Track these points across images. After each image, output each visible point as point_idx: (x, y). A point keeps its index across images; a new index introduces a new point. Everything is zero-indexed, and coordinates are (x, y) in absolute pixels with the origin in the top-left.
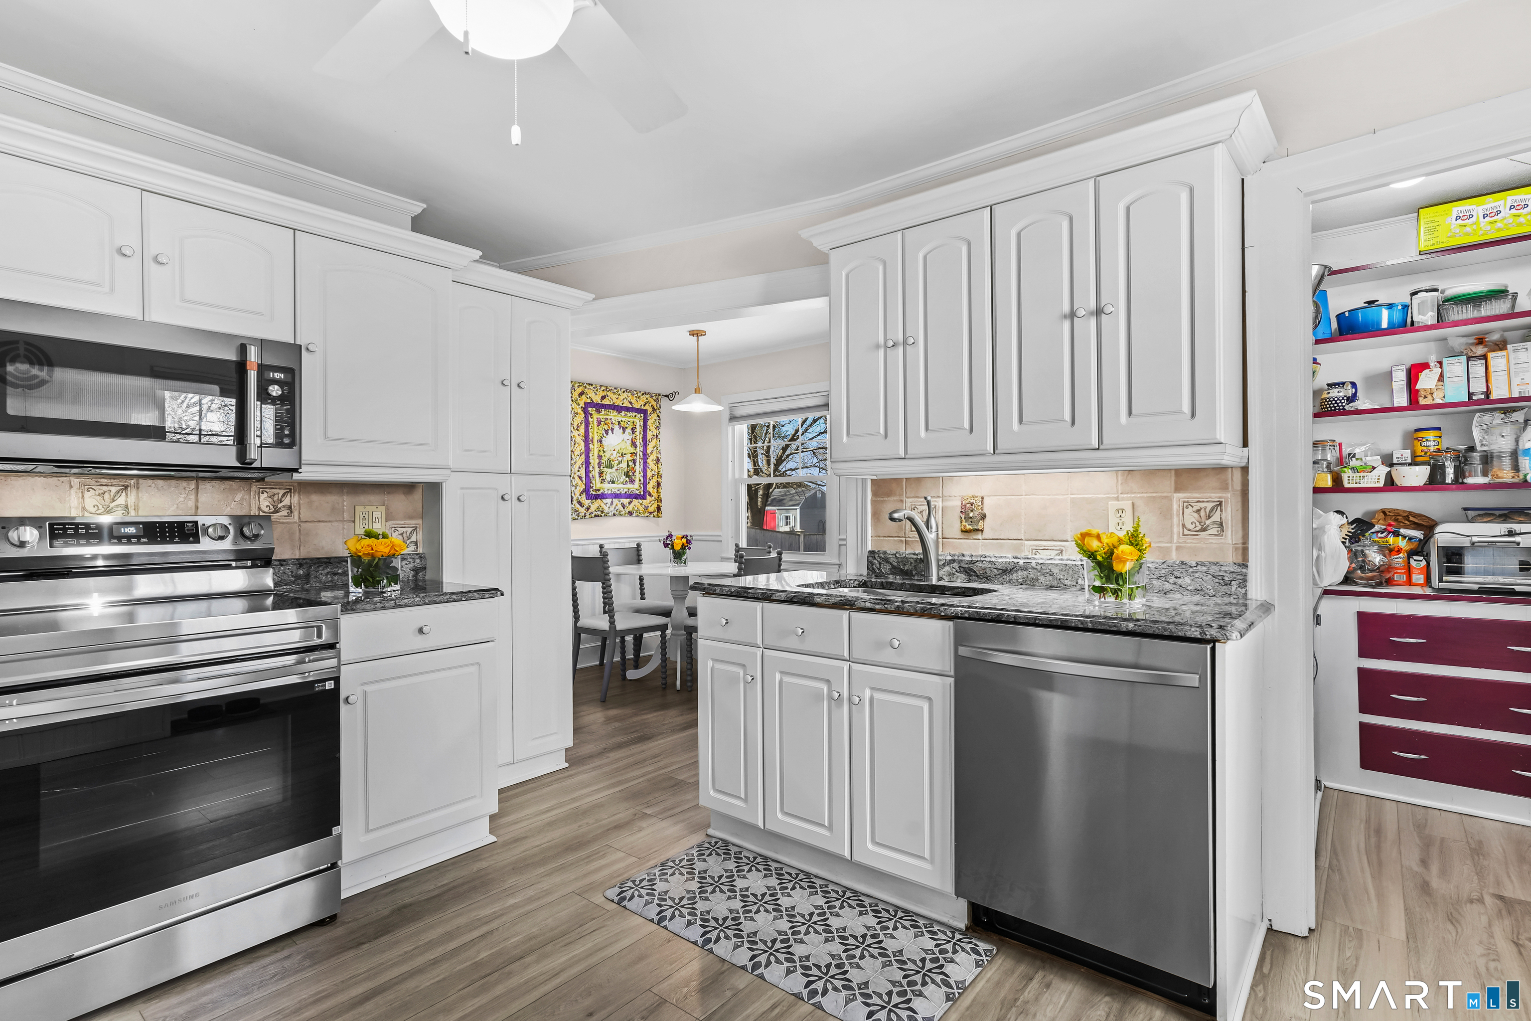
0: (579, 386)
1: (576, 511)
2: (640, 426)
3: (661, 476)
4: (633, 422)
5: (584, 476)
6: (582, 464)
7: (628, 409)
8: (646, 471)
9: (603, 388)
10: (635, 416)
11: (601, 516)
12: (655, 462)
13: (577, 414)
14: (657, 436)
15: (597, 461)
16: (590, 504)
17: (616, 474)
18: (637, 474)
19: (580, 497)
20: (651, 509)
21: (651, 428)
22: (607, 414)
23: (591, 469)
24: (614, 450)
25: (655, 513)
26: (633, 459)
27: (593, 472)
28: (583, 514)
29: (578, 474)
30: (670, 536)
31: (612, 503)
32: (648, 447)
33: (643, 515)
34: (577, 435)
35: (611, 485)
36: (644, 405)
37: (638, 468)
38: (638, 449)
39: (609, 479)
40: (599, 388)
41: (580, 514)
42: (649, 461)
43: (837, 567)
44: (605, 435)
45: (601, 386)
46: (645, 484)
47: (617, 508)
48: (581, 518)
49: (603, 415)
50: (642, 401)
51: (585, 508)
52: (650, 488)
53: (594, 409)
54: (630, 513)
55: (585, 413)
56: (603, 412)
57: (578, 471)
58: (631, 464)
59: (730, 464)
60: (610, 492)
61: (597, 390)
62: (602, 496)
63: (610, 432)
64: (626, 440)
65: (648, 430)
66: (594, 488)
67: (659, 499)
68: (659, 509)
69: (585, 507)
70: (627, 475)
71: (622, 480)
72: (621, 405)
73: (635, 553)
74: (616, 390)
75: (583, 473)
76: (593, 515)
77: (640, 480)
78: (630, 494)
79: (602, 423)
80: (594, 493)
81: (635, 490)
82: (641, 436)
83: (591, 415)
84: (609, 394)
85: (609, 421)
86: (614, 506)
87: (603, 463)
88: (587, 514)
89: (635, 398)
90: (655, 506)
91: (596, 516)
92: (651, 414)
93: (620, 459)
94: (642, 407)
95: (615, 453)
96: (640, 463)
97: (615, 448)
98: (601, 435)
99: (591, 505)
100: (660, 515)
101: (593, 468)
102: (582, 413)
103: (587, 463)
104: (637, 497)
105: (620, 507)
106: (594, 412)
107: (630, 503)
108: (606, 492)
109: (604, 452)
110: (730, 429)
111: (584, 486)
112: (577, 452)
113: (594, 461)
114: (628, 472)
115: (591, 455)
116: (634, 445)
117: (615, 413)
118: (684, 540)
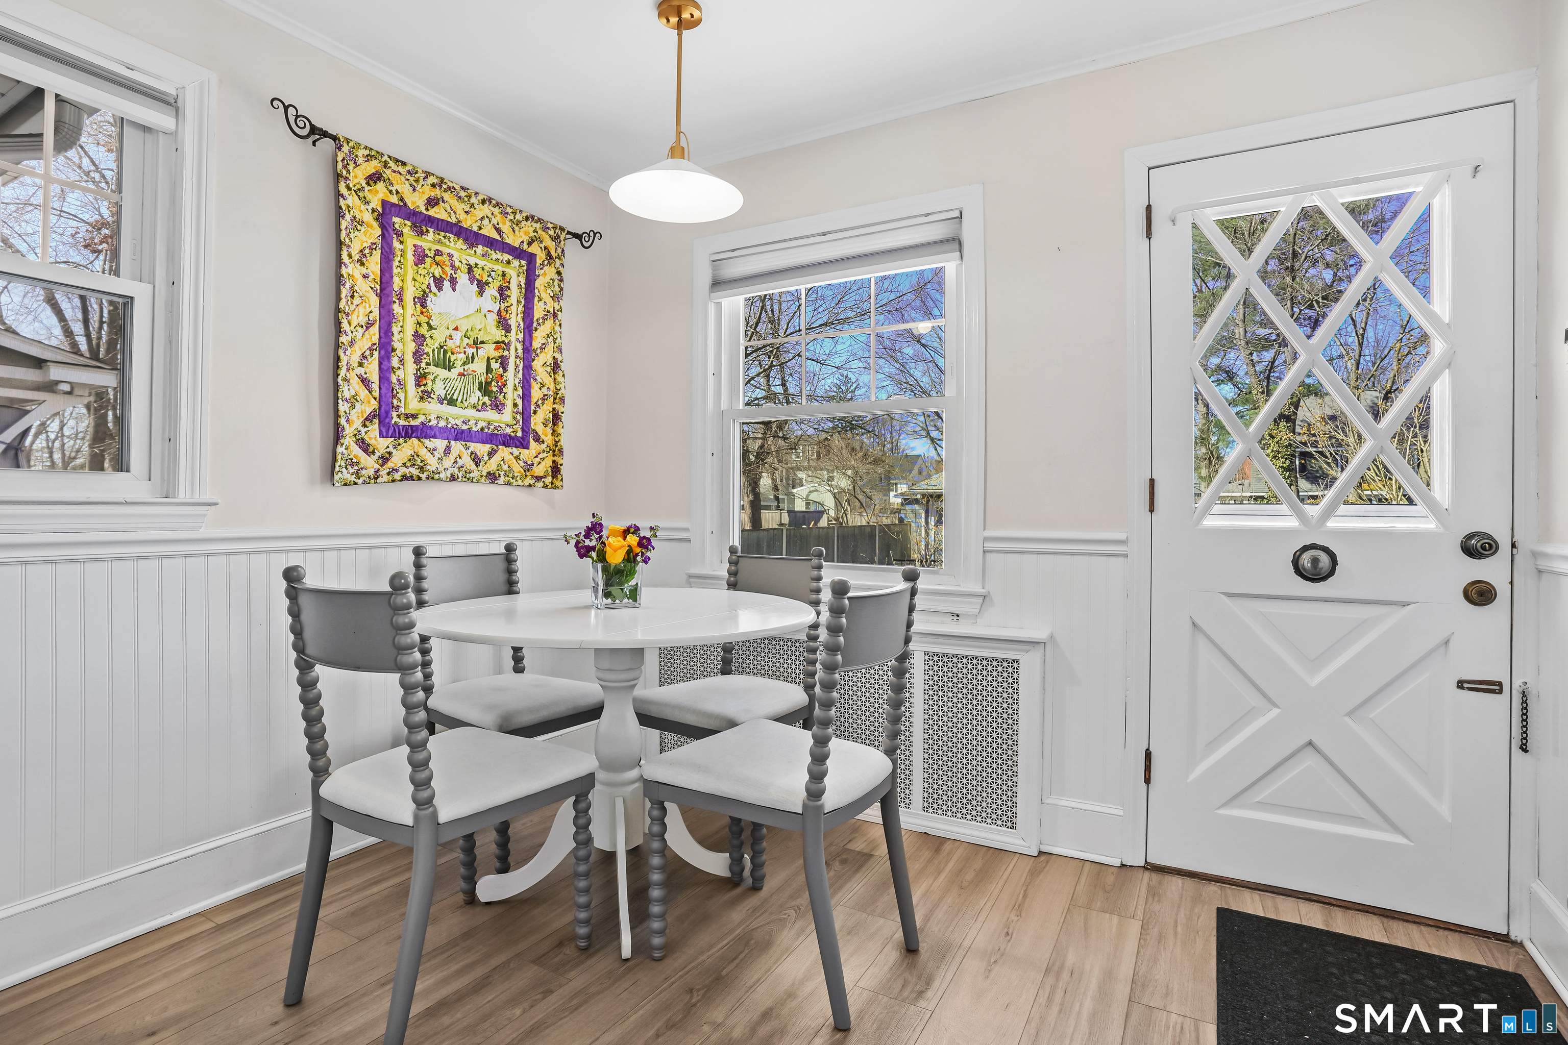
0: (369, 158)
1: (352, 465)
2: (519, 285)
3: (562, 400)
4: (504, 275)
5: (374, 377)
6: (370, 349)
7: (491, 243)
8: (530, 386)
9: (432, 180)
10: (509, 262)
11: (419, 479)
12: (549, 369)
13: (361, 223)
14: (555, 315)
15: (412, 346)
16: (391, 449)
17: (458, 384)
18: (509, 389)
19: (363, 430)
20: (539, 470)
21: (544, 295)
22: (439, 242)
23: (395, 362)
24: (456, 329)
25: (548, 480)
26: (501, 357)
27: (400, 373)
28: (371, 472)
29: (360, 371)
30: (596, 528)
31: (448, 450)
32: (535, 334)
33: (520, 483)
34: (358, 276)
35: (446, 409)
36: (530, 244)
37: (513, 377)
38: (513, 336)
39: (439, 390)
40: (421, 175)
41: (363, 472)
42: (537, 364)
43: (980, 600)
44: (434, 289)
45: (427, 174)
46: (526, 416)
47: (460, 463)
48: (364, 483)
49: (430, 241)
50: (526, 233)
51: (376, 457)
52: (537, 422)
53: (409, 223)
54: (492, 477)
55: (382, 226)
56: (431, 236)
57: (361, 365)
58: (495, 365)
59: (711, 380)
60: (442, 424)
61: (417, 181)
62: (423, 432)
63: (447, 284)
64: (484, 311)
65: (536, 299)
66: (402, 410)
67: (556, 450)
68: (556, 470)
69: (378, 454)
70: (485, 389)
71: (473, 400)
72: (475, 229)
73: (501, 565)
74: (464, 194)
75: (372, 370)
76: (397, 476)
77: (515, 405)
78: (492, 435)
79: (428, 260)
80: (402, 422)
81: (503, 426)
82: (521, 308)
83: (400, 234)
84: (447, 196)
85: (445, 258)
86: (452, 457)
87: (427, 354)
88: (383, 472)
89: (508, 224)
90: (548, 463)
91: (405, 478)
92: (543, 264)
93: (470, 351)
94: (525, 247)
95: (458, 335)
96: (517, 366)
97: (458, 323)
98: (424, 287)
99: (394, 451)
100: (558, 483)
101: (402, 361)
102: (375, 224)
103: (385, 347)
104: (508, 441)
105: (467, 461)
106: (406, 230)
107: (491, 454)
108: (433, 423)
109: (431, 328)
110: (712, 308)
111: (375, 404)
112: (358, 317)
113: (404, 345)
114: (488, 384)
115: (395, 329)
116: (503, 323)
117: (460, 244)
118: (633, 540)
